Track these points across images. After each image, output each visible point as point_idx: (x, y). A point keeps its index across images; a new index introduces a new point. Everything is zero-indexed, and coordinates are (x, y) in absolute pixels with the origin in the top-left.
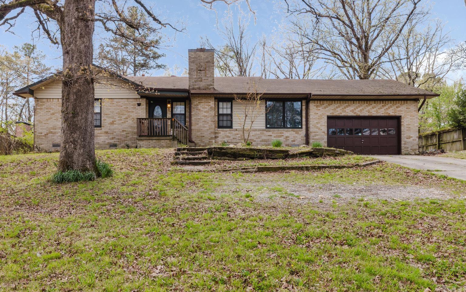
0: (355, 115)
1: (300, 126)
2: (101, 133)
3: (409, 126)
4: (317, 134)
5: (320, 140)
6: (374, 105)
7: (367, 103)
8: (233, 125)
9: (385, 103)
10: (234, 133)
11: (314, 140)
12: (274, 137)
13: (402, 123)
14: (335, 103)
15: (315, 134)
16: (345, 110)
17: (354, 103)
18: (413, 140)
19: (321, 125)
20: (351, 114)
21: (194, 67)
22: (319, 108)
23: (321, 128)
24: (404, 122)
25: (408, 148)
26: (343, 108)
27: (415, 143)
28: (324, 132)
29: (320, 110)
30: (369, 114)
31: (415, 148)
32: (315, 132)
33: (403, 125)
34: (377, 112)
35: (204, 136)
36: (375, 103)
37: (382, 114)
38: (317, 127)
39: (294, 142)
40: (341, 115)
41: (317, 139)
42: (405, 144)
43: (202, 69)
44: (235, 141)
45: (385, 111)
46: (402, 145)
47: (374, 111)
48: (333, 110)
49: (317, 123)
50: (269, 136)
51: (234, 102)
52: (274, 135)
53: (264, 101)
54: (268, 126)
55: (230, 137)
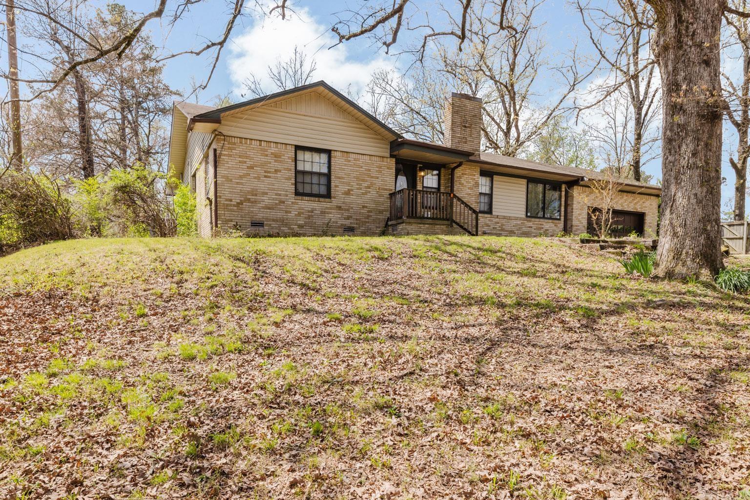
2: (331, 208)
8: (494, 210)
10: (494, 220)
16: (603, 201)
19: (582, 218)
23: (582, 221)
26: (601, 199)
30: (622, 207)
33: (646, 222)
34: (628, 206)
37: (632, 209)
38: (579, 220)
40: (599, 207)
43: (467, 125)
45: (634, 206)
49: (579, 214)
50: (530, 227)
51: (495, 178)
52: (534, 227)
53: (526, 180)
54: (529, 214)
55: (489, 226)
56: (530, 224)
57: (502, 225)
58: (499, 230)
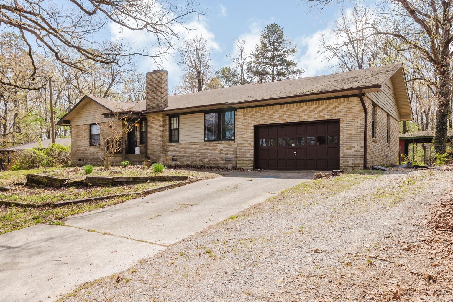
0: (283, 122)
1: (233, 138)
2: (99, 150)
3: (350, 132)
4: (243, 146)
5: (246, 153)
6: (305, 107)
7: (296, 106)
8: (180, 140)
9: (319, 104)
10: (180, 146)
11: (240, 154)
12: (211, 150)
13: (341, 129)
14: (261, 110)
15: (242, 146)
16: (271, 117)
17: (281, 108)
18: (356, 151)
19: (248, 137)
20: (279, 121)
21: (150, 88)
22: (245, 117)
23: (247, 140)
24: (343, 127)
25: (348, 162)
26: (269, 115)
27: (358, 155)
28: (250, 144)
29: (246, 119)
30: (299, 119)
31: (358, 162)
32: (241, 144)
33: (342, 130)
34: (308, 116)
35: (155, 151)
36: (306, 105)
37: (315, 118)
38: (244, 139)
39: (227, 155)
40: (267, 123)
41: (243, 152)
42: (344, 157)
43: (154, 89)
44: (180, 155)
45: (318, 114)
46: (340, 158)
47: (305, 115)
48: (259, 118)
49: (243, 134)
50: (207, 149)
51: (181, 117)
52: (210, 148)
53: (204, 113)
54: (206, 139)
55: (176, 151)
56: (207, 147)
57: (185, 149)
58: (183, 153)
